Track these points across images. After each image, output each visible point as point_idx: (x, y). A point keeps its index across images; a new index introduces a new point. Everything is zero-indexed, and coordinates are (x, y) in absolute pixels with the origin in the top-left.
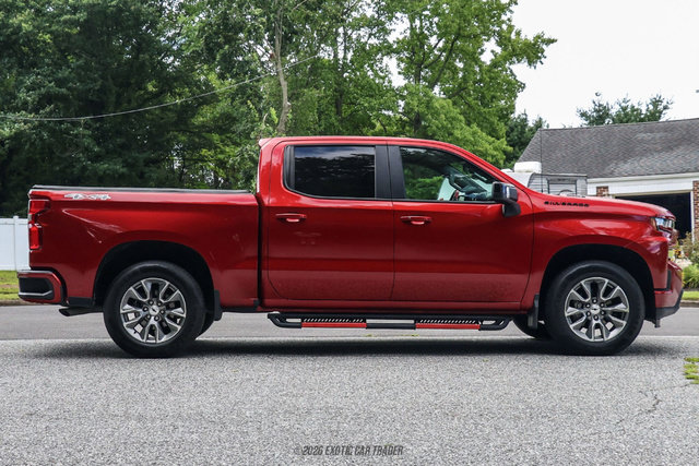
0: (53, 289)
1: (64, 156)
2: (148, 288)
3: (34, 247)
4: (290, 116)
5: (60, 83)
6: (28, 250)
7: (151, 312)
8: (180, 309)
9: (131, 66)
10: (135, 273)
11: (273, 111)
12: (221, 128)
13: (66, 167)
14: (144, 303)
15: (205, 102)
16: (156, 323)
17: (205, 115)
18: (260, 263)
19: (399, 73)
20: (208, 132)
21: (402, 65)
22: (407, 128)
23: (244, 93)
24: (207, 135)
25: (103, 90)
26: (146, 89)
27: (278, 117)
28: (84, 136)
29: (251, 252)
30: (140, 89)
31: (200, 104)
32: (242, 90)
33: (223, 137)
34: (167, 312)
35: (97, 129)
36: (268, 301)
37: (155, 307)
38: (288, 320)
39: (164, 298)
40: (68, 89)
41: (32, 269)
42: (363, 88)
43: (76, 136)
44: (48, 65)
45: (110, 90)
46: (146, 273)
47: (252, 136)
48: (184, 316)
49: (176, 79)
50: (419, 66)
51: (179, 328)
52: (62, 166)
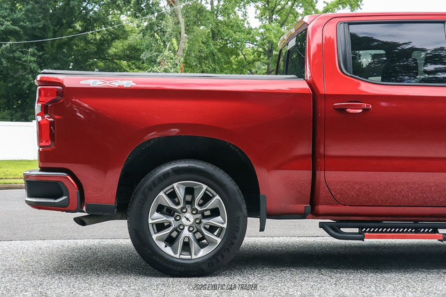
0: (68, 195)
1: (16, 76)
2: (180, 192)
3: (44, 144)
4: (187, 45)
5: (15, 22)
6: (37, 148)
7: (184, 220)
8: (219, 218)
9: (64, 10)
10: (167, 175)
11: (174, 41)
12: (128, 56)
13: (17, 84)
14: (176, 211)
15: (117, 38)
16: (190, 235)
17: (117, 47)
18: (315, 162)
19: (256, 18)
20: (119, 59)
21: (259, 12)
22: (262, 57)
23: (152, 29)
24: (118, 62)
25: (44, 29)
26: (74, 28)
27: (178, 44)
28: (30, 61)
29: (304, 149)
30: (71, 27)
31: (113, 39)
32: (150, 27)
33: (130, 63)
34: (204, 221)
35: (40, 57)
36: (321, 208)
37: (188, 215)
38: (343, 230)
39: (200, 205)
40: (20, 26)
41: (42, 169)
42: (232, 26)
43: (25, 61)
44: (6, 9)
45: (49, 28)
46: (179, 174)
47: (158, 60)
48: (225, 226)
49: (96, 20)
50: (272, 11)
51: (219, 240)
52: (15, 83)
